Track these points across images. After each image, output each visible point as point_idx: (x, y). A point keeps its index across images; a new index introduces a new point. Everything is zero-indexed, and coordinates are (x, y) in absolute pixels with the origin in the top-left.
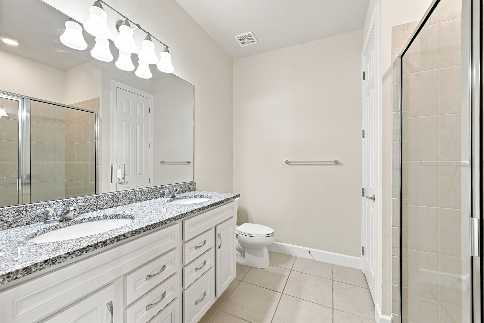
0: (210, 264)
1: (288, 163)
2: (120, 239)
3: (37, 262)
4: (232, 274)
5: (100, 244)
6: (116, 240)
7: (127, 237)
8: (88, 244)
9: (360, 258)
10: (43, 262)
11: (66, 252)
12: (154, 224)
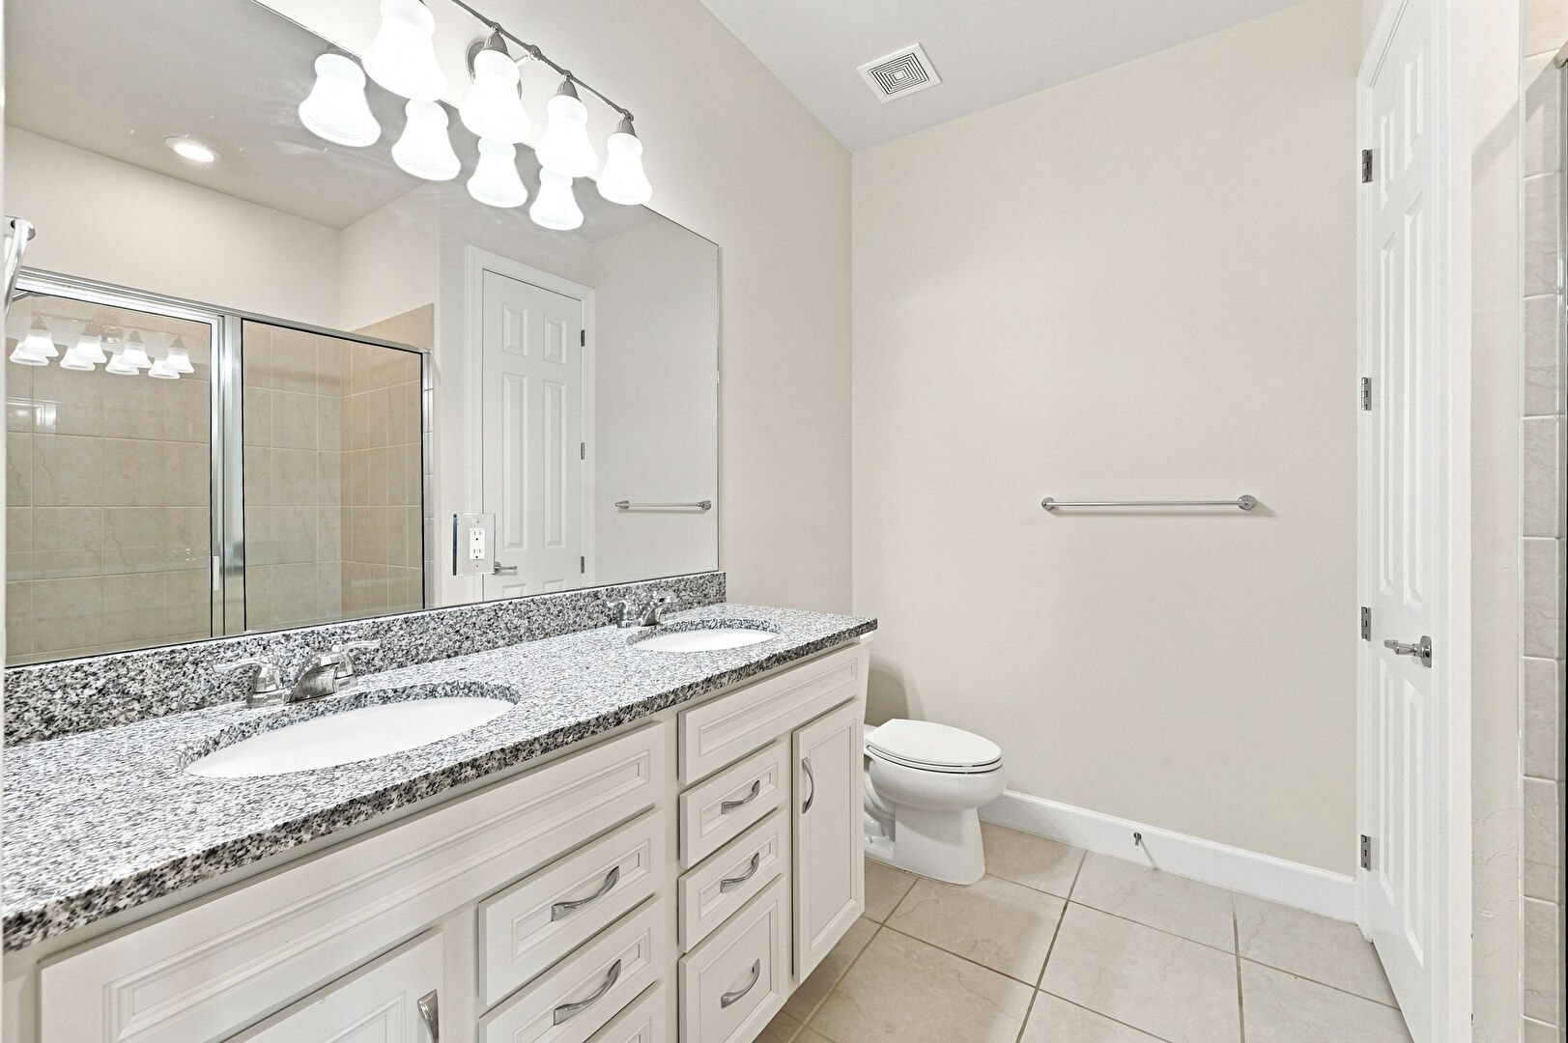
0: (773, 863)
1: (1053, 507)
2: (463, 776)
3: (181, 856)
4: (852, 902)
5: (394, 795)
6: (449, 781)
7: (487, 772)
8: (357, 791)
10: (202, 855)
11: (280, 822)
12: (579, 724)
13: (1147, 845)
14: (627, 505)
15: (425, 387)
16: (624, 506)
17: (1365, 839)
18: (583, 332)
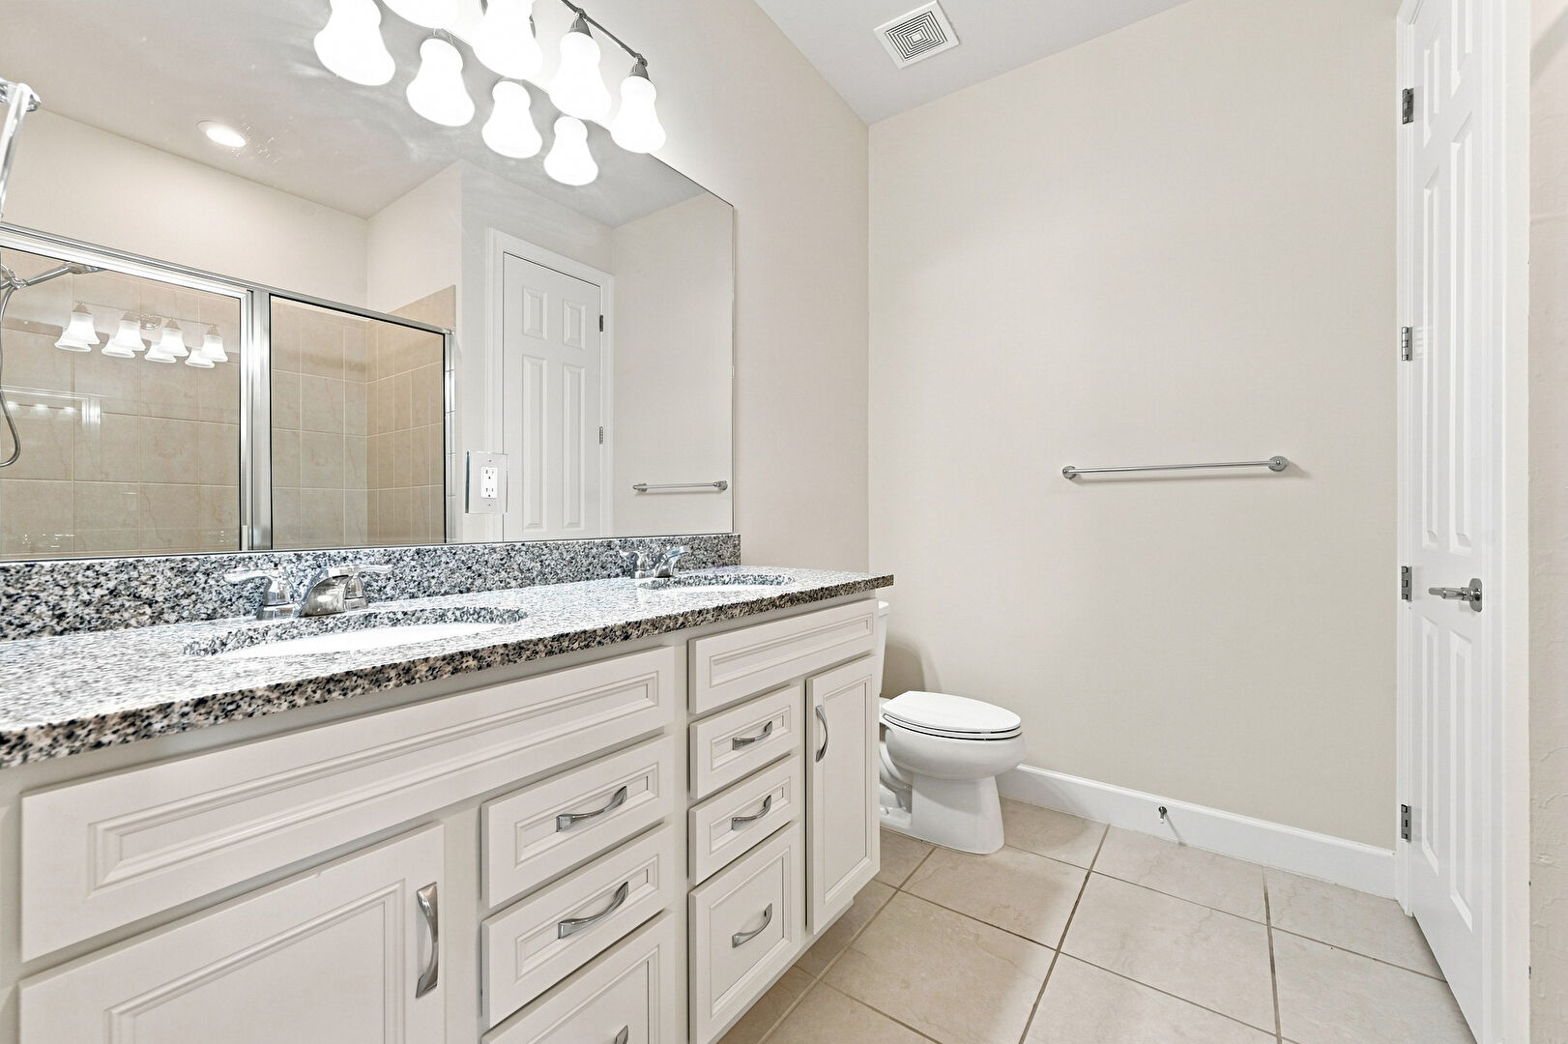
0: (786, 808)
1: (1074, 475)
2: (464, 665)
3: (171, 701)
4: (867, 860)
5: (393, 673)
6: (450, 668)
7: (489, 665)
8: (354, 666)
9: (1389, 853)
10: (191, 703)
11: (273, 683)
12: (585, 632)
13: (1170, 817)
14: (644, 487)
15: (447, 368)
16: (642, 490)
17: (1406, 809)
18: (601, 317)
